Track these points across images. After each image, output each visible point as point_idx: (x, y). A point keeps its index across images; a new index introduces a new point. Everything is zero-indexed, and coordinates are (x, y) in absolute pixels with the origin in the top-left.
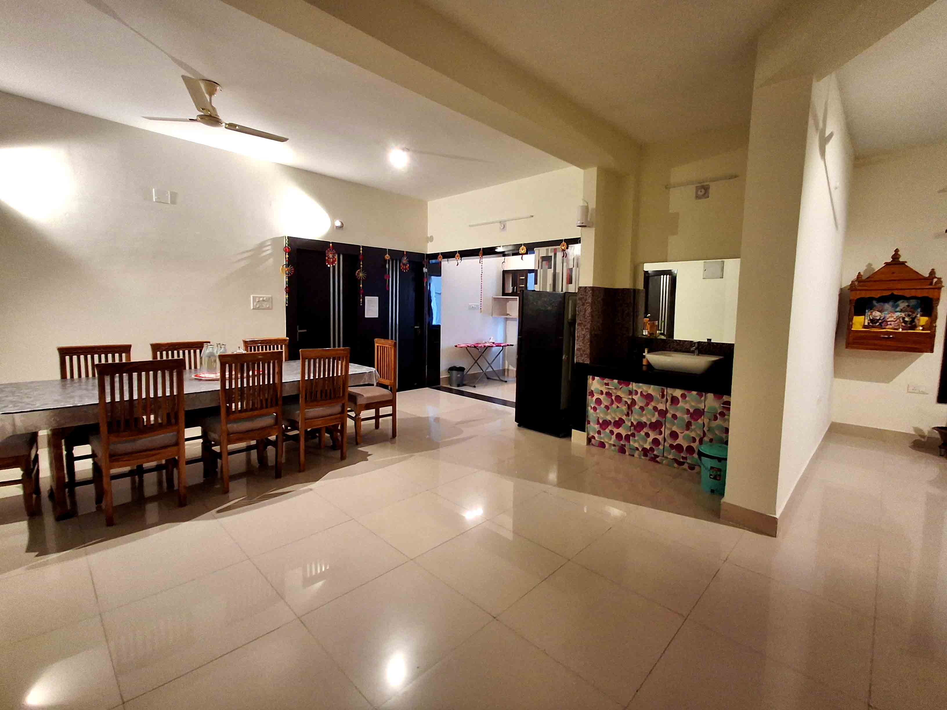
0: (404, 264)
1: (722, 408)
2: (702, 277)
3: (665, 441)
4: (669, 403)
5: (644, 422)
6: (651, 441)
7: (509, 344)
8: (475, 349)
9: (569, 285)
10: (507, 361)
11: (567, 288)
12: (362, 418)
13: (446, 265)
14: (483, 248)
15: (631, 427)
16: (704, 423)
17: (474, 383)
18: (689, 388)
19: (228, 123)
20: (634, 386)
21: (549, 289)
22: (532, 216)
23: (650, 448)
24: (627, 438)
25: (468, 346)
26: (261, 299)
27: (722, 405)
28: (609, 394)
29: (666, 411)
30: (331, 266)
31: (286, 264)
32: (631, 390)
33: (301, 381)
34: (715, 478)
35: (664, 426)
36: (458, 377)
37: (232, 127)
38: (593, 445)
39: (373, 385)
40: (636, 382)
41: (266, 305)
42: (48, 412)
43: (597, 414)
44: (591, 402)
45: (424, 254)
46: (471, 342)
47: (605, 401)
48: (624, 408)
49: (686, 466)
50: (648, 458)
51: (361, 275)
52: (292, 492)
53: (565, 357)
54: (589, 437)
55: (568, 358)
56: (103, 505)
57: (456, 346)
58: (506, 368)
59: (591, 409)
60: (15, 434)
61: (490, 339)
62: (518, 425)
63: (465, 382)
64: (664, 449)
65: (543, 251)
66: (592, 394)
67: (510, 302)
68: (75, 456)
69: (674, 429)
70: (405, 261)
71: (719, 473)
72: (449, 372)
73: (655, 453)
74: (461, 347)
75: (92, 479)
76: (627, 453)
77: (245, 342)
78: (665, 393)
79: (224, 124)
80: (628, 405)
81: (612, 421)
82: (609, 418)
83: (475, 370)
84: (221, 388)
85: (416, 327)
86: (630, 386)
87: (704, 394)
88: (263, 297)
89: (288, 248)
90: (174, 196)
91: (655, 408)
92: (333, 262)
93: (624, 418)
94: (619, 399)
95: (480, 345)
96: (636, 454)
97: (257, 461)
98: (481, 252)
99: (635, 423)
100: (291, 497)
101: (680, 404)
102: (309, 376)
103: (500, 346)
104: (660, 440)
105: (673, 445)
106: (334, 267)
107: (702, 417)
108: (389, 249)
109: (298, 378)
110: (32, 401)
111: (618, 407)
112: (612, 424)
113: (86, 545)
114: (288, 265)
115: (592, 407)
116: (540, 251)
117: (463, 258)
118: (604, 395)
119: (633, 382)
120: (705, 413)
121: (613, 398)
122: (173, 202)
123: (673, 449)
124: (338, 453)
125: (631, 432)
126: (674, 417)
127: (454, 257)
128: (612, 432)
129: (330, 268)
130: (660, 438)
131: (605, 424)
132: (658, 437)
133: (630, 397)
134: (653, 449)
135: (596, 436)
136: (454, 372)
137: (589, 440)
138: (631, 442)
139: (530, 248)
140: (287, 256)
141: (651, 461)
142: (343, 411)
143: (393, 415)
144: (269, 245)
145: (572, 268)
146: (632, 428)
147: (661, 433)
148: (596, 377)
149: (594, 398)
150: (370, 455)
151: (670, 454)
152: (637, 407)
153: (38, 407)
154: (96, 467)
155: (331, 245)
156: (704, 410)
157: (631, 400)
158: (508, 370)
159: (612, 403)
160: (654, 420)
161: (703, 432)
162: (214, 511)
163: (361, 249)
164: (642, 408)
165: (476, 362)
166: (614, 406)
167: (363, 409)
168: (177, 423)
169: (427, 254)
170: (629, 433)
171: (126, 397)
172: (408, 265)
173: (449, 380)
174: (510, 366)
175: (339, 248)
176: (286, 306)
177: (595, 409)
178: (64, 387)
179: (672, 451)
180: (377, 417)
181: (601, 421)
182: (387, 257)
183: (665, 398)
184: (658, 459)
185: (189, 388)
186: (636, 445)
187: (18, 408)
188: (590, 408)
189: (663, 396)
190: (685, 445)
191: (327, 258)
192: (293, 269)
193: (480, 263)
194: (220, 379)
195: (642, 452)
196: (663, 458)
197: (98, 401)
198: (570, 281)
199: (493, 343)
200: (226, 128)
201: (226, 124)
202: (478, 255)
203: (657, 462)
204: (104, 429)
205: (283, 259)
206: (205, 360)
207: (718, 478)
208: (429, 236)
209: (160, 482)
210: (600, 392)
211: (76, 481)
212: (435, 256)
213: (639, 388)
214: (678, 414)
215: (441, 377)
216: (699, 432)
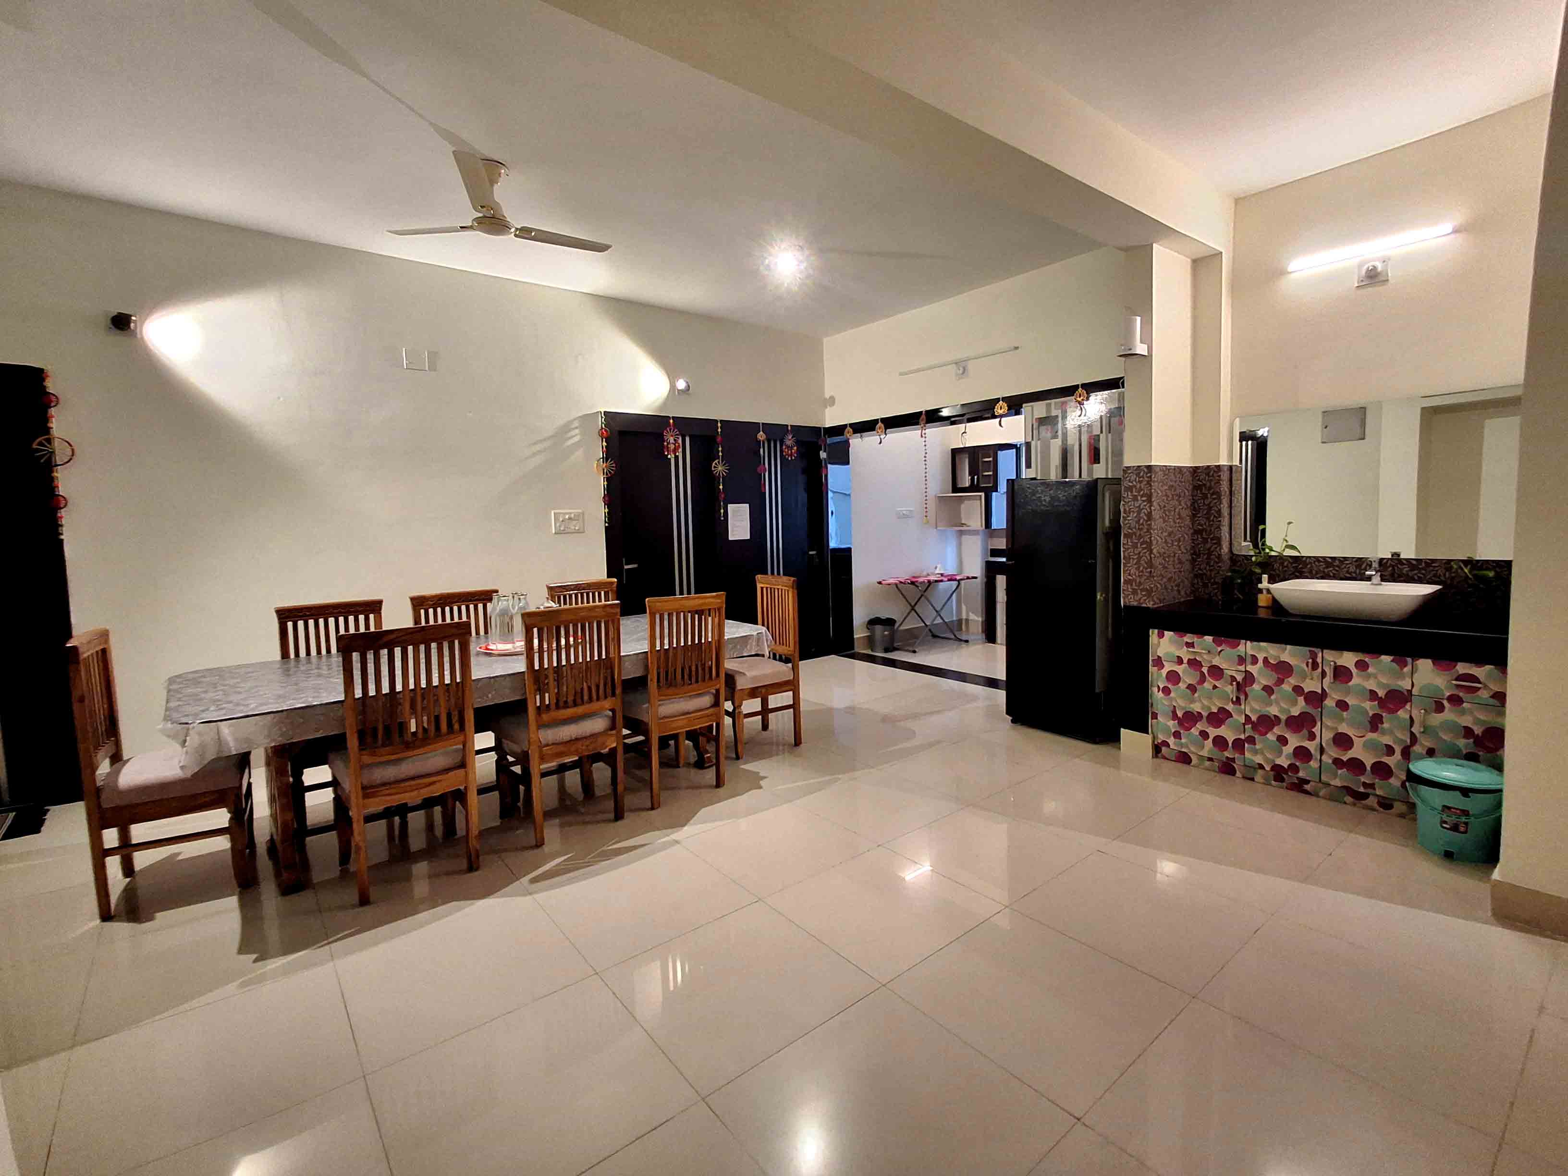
0: (788, 447)
1: (1454, 687)
2: (1320, 441)
3: (1321, 754)
4: (1327, 680)
5: (1275, 716)
6: (1291, 750)
7: (971, 575)
8: (912, 586)
9: (1095, 465)
10: (965, 604)
11: (1090, 472)
12: (744, 713)
13: (858, 444)
14: (927, 411)
15: (1244, 724)
16: (1411, 717)
17: (913, 645)
18: (1376, 650)
19: (519, 227)
20: (1247, 647)
21: (1054, 475)
22: (1017, 348)
23: (1290, 765)
24: (1239, 745)
25: (901, 582)
26: (567, 517)
27: (1454, 682)
28: (1194, 664)
29: (1324, 695)
30: (673, 456)
31: (603, 458)
32: (1243, 655)
33: (649, 653)
34: (1455, 828)
35: (1319, 724)
36: (886, 636)
37: (525, 233)
38: (1165, 758)
39: (763, 656)
40: (1252, 640)
41: (574, 526)
42: (269, 717)
43: (1171, 700)
44: (1157, 677)
45: (820, 428)
46: (904, 576)
47: (1188, 677)
48: (1230, 690)
49: (1372, 801)
50: (1285, 784)
51: (720, 468)
52: (646, 847)
53: (1101, 596)
54: (1156, 743)
55: (1106, 600)
56: (352, 868)
57: (880, 583)
58: (964, 617)
59: (1159, 691)
60: (220, 755)
61: (936, 568)
62: (1013, 721)
63: (896, 645)
64: (1320, 767)
65: (1039, 409)
66: (1159, 662)
67: (966, 502)
68: (306, 784)
69: (1343, 728)
70: (791, 441)
71: (1463, 819)
72: (869, 629)
73: (1301, 774)
74: (889, 584)
75: (333, 823)
76: (1238, 774)
77: (550, 589)
78: (1319, 660)
79: (513, 230)
80: (1238, 683)
81: (1205, 714)
82: (1196, 707)
83: (912, 623)
84: (528, 668)
85: (811, 553)
86: (1241, 648)
87: (1409, 660)
88: (571, 513)
89: (606, 431)
90: (434, 356)
91: (1298, 690)
92: (675, 451)
93: (1230, 707)
94: (1216, 672)
95: (921, 580)
96: (1259, 776)
97: (580, 789)
98: (923, 416)
99: (1254, 718)
100: (648, 855)
101: (1353, 680)
102: (662, 644)
103: (955, 580)
104: (1313, 751)
105: (1342, 760)
106: (677, 458)
107: (1408, 707)
108: (763, 424)
109: (645, 647)
110: (245, 699)
111: (1215, 687)
112: (1205, 719)
113: (331, 940)
114: (606, 459)
115: (1161, 687)
116: (1034, 408)
117: (888, 430)
118: (1185, 666)
119: (1247, 640)
120: (1413, 697)
121: (1205, 670)
122: (433, 367)
123: (1341, 769)
124: (710, 775)
125: (1247, 735)
126: (1342, 705)
127: (874, 430)
128: (1204, 735)
129: (670, 459)
130: (1312, 746)
131: (1189, 719)
132: (1307, 744)
133: (1242, 668)
134: (1297, 767)
135: (1171, 741)
136: (878, 628)
137: (1157, 749)
138: (1246, 753)
139: (1015, 405)
140: (605, 444)
141: (1292, 790)
142: (716, 704)
143: (795, 706)
144: (576, 428)
145: (1099, 435)
146: (1248, 727)
147: (1312, 737)
148: (1166, 633)
149: (1164, 672)
150: (765, 777)
151: (1335, 778)
152: (1256, 687)
153: (253, 709)
154: (340, 804)
155: (671, 421)
156: (1410, 692)
157: (1244, 675)
158: (967, 620)
159: (1202, 680)
160: (1295, 712)
161: (1411, 735)
162: (525, 880)
163: (719, 425)
164: (1268, 690)
165: (913, 609)
166: (1207, 685)
167: (746, 697)
168: (462, 728)
169: (824, 428)
170: (1242, 737)
171: (386, 689)
172: (795, 448)
173: (870, 641)
174: (970, 614)
175: (684, 425)
176: (606, 527)
177: (1166, 691)
178: (287, 672)
179: (1340, 772)
180: (765, 711)
181: (1180, 714)
182: (761, 436)
183: (1320, 670)
184: (1307, 787)
185: (480, 670)
186: (1259, 759)
187: (224, 712)
188: (1155, 689)
189: (1315, 666)
190: (1369, 761)
191: (665, 444)
192: (614, 465)
193: (922, 436)
194: (525, 653)
195: (1272, 773)
196: (1320, 785)
197: (343, 695)
198: (1095, 457)
199: (942, 575)
200: (516, 236)
201: (517, 229)
202: (917, 424)
203: (1307, 792)
204: (353, 742)
205: (598, 449)
206: (494, 621)
207: (1462, 829)
208: (827, 396)
209: (430, 826)
210: (1176, 659)
211: (309, 828)
212: (839, 430)
213: (1260, 650)
214: (1350, 701)
215: (855, 636)
216: (1400, 735)
